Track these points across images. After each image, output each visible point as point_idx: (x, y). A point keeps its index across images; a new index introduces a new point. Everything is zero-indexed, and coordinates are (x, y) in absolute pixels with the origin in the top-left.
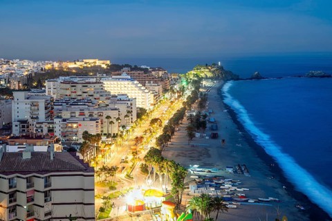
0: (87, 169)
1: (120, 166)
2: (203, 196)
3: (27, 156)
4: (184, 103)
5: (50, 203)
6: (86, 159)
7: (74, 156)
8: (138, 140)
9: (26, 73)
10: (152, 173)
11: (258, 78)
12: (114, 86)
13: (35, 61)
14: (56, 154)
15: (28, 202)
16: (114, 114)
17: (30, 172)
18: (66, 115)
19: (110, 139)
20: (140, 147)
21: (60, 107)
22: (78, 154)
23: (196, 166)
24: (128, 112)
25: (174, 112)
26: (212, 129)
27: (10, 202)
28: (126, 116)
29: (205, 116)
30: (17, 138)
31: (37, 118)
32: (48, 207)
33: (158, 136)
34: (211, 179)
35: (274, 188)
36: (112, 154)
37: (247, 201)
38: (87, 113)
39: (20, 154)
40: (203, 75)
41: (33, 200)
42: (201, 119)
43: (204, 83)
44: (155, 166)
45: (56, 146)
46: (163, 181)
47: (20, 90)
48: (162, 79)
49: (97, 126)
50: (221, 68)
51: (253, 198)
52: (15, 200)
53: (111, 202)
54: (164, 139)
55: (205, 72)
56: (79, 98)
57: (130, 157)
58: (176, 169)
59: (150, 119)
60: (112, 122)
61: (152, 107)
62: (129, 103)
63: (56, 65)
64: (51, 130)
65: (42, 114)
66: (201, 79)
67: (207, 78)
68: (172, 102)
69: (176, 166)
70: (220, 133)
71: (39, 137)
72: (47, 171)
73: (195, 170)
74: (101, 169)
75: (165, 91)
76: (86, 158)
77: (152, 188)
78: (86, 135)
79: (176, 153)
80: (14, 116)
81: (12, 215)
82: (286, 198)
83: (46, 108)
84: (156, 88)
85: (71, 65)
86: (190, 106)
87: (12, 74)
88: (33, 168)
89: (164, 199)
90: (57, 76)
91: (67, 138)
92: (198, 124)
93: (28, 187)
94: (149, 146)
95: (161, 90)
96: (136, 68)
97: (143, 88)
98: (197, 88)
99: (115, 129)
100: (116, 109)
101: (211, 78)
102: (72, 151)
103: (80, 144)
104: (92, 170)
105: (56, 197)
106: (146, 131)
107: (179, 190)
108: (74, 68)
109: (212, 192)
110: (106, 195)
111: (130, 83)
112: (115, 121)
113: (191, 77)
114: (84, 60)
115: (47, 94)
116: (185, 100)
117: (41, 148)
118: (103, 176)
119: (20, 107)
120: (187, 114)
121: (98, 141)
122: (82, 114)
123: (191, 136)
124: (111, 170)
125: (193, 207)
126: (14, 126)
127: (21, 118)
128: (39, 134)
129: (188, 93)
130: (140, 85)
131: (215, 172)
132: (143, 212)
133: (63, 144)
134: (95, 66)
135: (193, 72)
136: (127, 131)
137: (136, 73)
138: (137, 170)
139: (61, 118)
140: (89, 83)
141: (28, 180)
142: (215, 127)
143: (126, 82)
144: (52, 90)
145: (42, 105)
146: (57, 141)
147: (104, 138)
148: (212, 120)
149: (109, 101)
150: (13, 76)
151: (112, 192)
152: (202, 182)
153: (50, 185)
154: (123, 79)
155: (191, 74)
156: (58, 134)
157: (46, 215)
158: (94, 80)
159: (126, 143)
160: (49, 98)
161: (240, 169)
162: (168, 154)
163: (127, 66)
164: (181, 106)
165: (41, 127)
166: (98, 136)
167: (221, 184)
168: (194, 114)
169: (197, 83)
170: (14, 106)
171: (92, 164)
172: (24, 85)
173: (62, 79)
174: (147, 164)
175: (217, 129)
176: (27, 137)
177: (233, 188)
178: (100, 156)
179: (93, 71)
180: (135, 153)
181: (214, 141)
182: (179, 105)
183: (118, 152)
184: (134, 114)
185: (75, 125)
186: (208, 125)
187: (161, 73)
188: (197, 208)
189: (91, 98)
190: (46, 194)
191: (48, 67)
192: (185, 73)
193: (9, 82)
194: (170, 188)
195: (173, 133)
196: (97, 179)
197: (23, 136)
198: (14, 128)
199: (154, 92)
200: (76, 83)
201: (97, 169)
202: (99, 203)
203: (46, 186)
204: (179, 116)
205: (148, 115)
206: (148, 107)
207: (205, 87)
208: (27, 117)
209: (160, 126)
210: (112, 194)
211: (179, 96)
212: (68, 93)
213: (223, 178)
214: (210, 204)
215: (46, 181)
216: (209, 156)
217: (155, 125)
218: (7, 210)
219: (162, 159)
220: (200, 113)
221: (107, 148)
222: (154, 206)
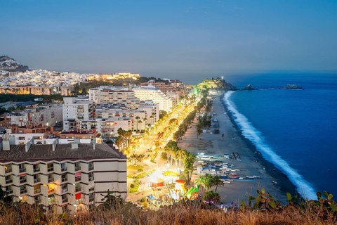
0: (121, 156)
1: (146, 155)
2: (207, 175)
3: (75, 147)
4: (195, 107)
5: (93, 181)
6: (120, 150)
7: (112, 146)
8: (160, 135)
9: (74, 83)
10: (170, 159)
11: (250, 89)
12: (142, 94)
13: (81, 74)
14: (97, 145)
15: (76, 181)
16: (142, 115)
17: (78, 159)
18: (105, 115)
19: (139, 134)
20: (161, 140)
21: (101, 110)
22: (114, 145)
23: (202, 154)
24: (153, 114)
25: (187, 114)
26: (215, 127)
27: (63, 181)
28: (151, 117)
29: (210, 117)
30: (67, 133)
31: (83, 118)
32: (91, 185)
33: (175, 132)
34: (213, 163)
35: (258, 169)
36: (140, 146)
37: (238, 178)
38: (121, 114)
39: (70, 145)
40: (210, 86)
41: (80, 179)
42: (208, 120)
43: (211, 92)
44: (172, 154)
45: (98, 139)
46: (178, 165)
47: (68, 96)
48: (179, 89)
49: (129, 124)
50: (224, 81)
51: (242, 176)
52: (66, 180)
53: (139, 180)
54: (179, 134)
55: (212, 84)
56: (115, 103)
57: (154, 147)
58: (188, 156)
59: (169, 119)
60: (140, 122)
61: (171, 111)
62: (154, 107)
63: (97, 77)
64: (93, 127)
65: (86, 115)
66: (208, 89)
67: (212, 89)
68: (186, 107)
69: (188, 154)
70: (220, 129)
71: (84, 133)
72: (90, 158)
73: (202, 157)
74: (132, 157)
75: (181, 98)
76: (120, 148)
77: (170, 170)
78: (120, 131)
79: (188, 144)
80: (65, 117)
81: (65, 190)
82: (265, 176)
83: (89, 110)
84: (175, 96)
85: (109, 77)
86: (199, 109)
87: (62, 83)
88: (79, 156)
89: (178, 178)
90: (98, 86)
91: (106, 133)
92: (205, 123)
93: (76, 170)
94: (168, 139)
95: (178, 97)
96: (159, 80)
97: (164, 95)
98: (205, 96)
99: (142, 127)
100: (143, 112)
101: (216, 89)
102: (109, 143)
103: (116, 138)
104: (125, 157)
105: (97, 177)
106: (165, 129)
107: (190, 171)
108: (111, 80)
109: (213, 172)
110: (135, 175)
111: (155, 91)
112: (142, 120)
113: (201, 87)
114: (120, 74)
115: (90, 99)
116: (196, 105)
117: (85, 141)
118: (133, 161)
119: (69, 110)
120: (197, 116)
121: (129, 136)
122: (117, 115)
123: (200, 132)
124: (139, 157)
125: (199, 183)
126: (64, 124)
127: (70, 118)
128: (84, 130)
129: (198, 100)
130: (162, 93)
131: (216, 158)
132: (163, 187)
133: (103, 137)
134: (127, 78)
135: (202, 84)
136: (152, 128)
137: (160, 84)
138: (159, 157)
139: (101, 118)
140: (123, 91)
141: (76, 165)
142: (217, 125)
143: (152, 91)
144: (94, 96)
145: (86, 108)
146: (98, 136)
147: (134, 133)
148: (215, 120)
149: (139, 105)
150: (64, 85)
151: (140, 173)
152: (207, 165)
153: (93, 169)
154: (149, 89)
155: (201, 86)
156: (99, 130)
157: (90, 190)
158: (127, 89)
159: (151, 137)
160: (92, 103)
161: (234, 156)
162: (182, 145)
163: (152, 78)
164: (193, 110)
165: (85, 125)
166: (130, 131)
167: (220, 167)
168: (202, 115)
169: (205, 92)
170: (64, 108)
171: (125, 153)
172: (72, 92)
173: (101, 88)
174: (167, 152)
175: (218, 127)
176: (75, 132)
177: (229, 170)
178: (131, 147)
179: (126, 82)
180: (158, 144)
181: (216, 136)
182: (191, 109)
183: (145, 144)
184: (158, 115)
185: (112, 124)
186: (212, 124)
187: (178, 84)
188: (202, 184)
189: (124, 103)
190: (90, 175)
191: (91, 78)
192: (196, 84)
193: (60, 90)
194: (183, 169)
195: (186, 130)
196: (128, 164)
197: (72, 132)
198: (65, 125)
199: (173, 98)
200: (113, 91)
201: (128, 156)
202: (130, 181)
203: (90, 169)
204: (192, 117)
205: (167, 117)
206: (168, 110)
207: (211, 96)
208: (74, 117)
209: (177, 124)
210: (140, 175)
211: (192, 102)
212: (107, 99)
213: (222, 162)
214: (212, 181)
215: (90, 166)
216: (212, 146)
217: (173, 124)
218: (60, 187)
219: (178, 149)
220: (206, 114)
221: (136, 141)
222: (170, 183)
